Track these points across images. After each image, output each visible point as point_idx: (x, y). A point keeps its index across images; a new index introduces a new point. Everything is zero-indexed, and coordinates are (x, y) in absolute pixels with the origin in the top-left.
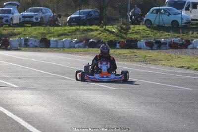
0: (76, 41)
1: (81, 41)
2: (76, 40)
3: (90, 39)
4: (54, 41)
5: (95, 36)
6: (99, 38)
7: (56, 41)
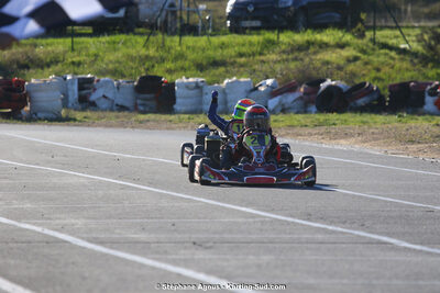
0: (272, 87)
1: (291, 88)
2: (269, 82)
3: (324, 81)
4: (187, 86)
5: (340, 68)
6: (353, 75)
7: (197, 86)
